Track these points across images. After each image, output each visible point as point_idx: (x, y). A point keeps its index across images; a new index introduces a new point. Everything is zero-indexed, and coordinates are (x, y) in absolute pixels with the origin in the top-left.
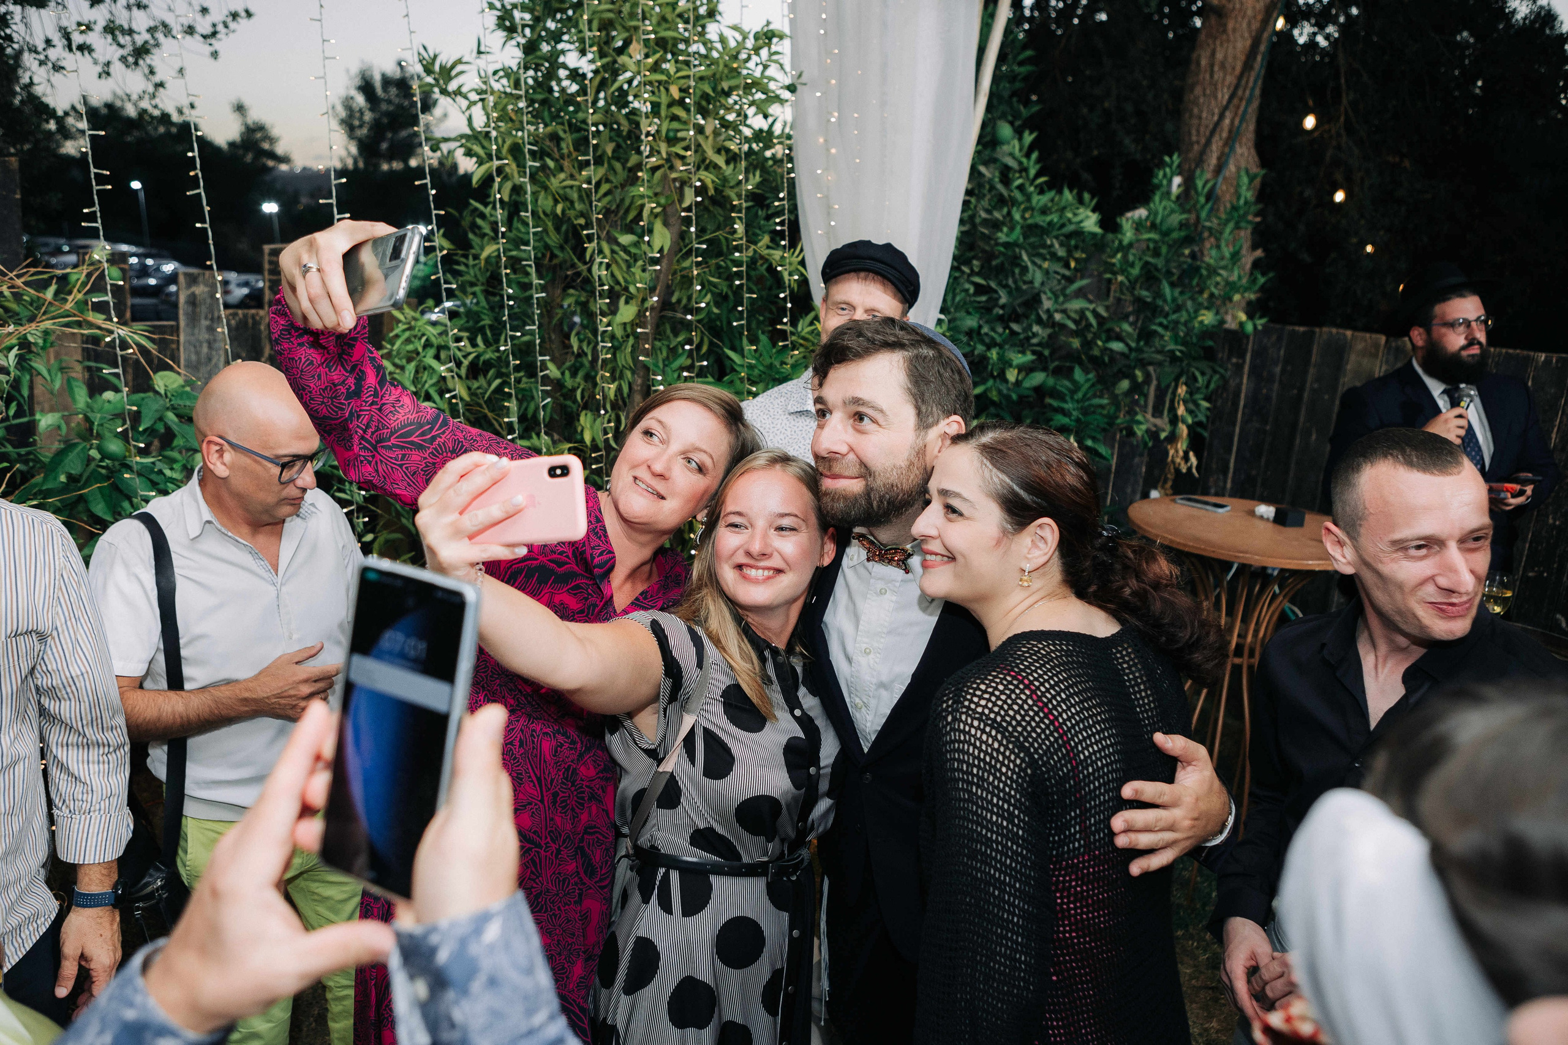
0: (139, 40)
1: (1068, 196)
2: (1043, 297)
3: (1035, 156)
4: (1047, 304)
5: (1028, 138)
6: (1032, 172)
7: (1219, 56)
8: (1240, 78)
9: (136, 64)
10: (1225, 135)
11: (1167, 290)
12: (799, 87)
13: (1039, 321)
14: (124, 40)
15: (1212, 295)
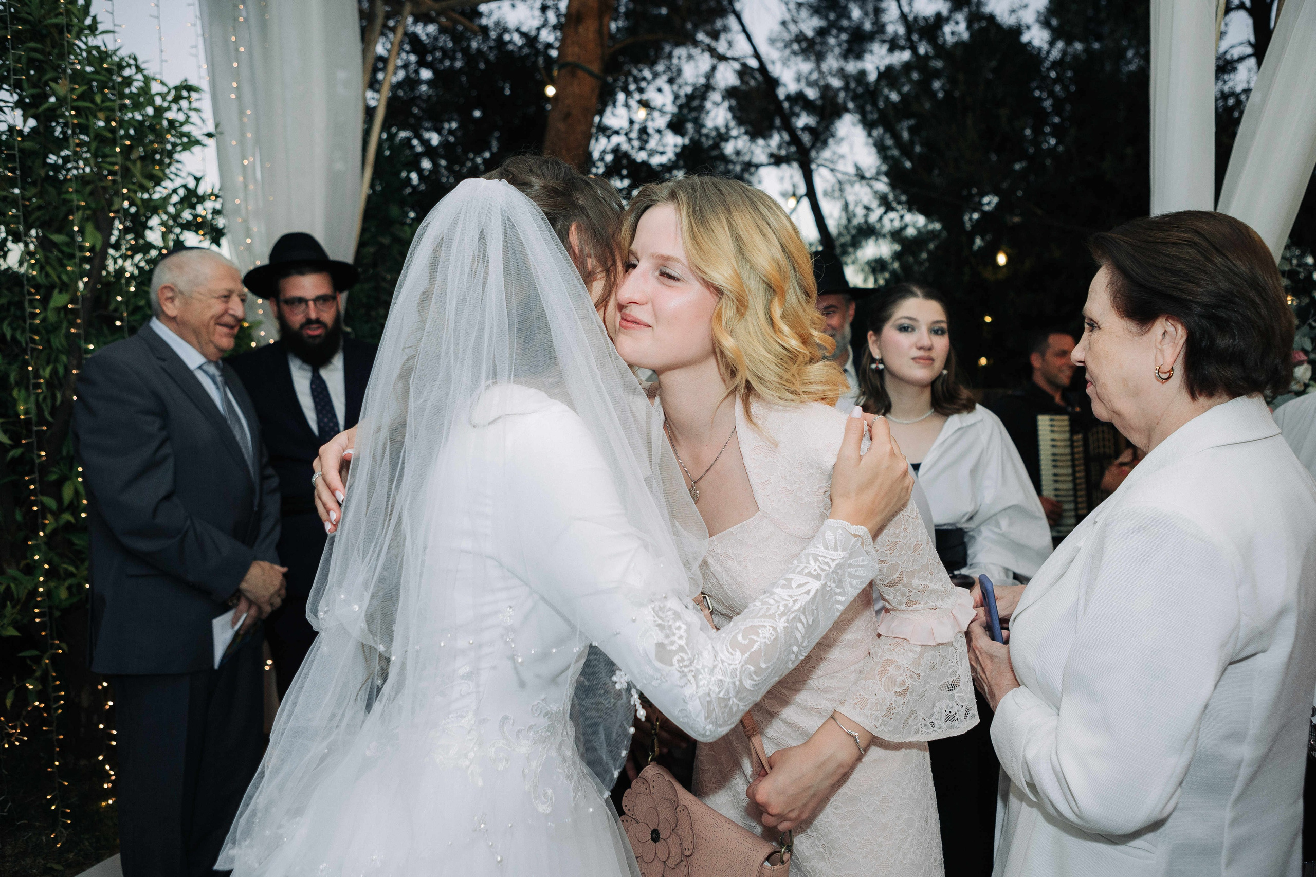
12: (219, 135)
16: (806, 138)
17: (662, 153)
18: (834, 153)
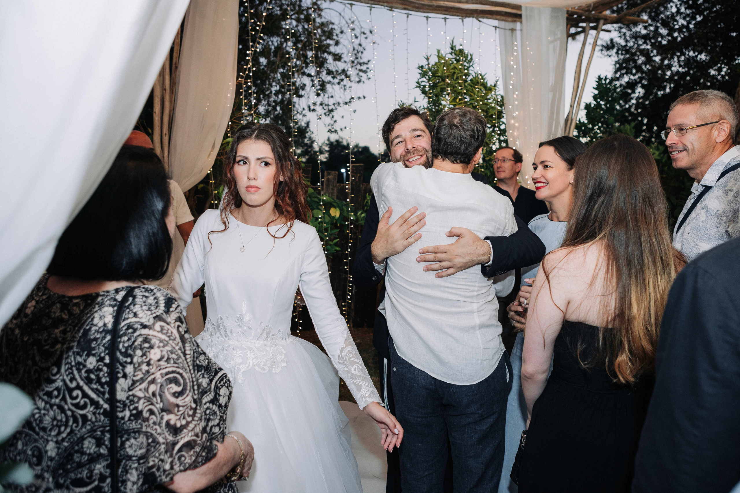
0: (330, 108)
9: (329, 115)
14: (326, 108)
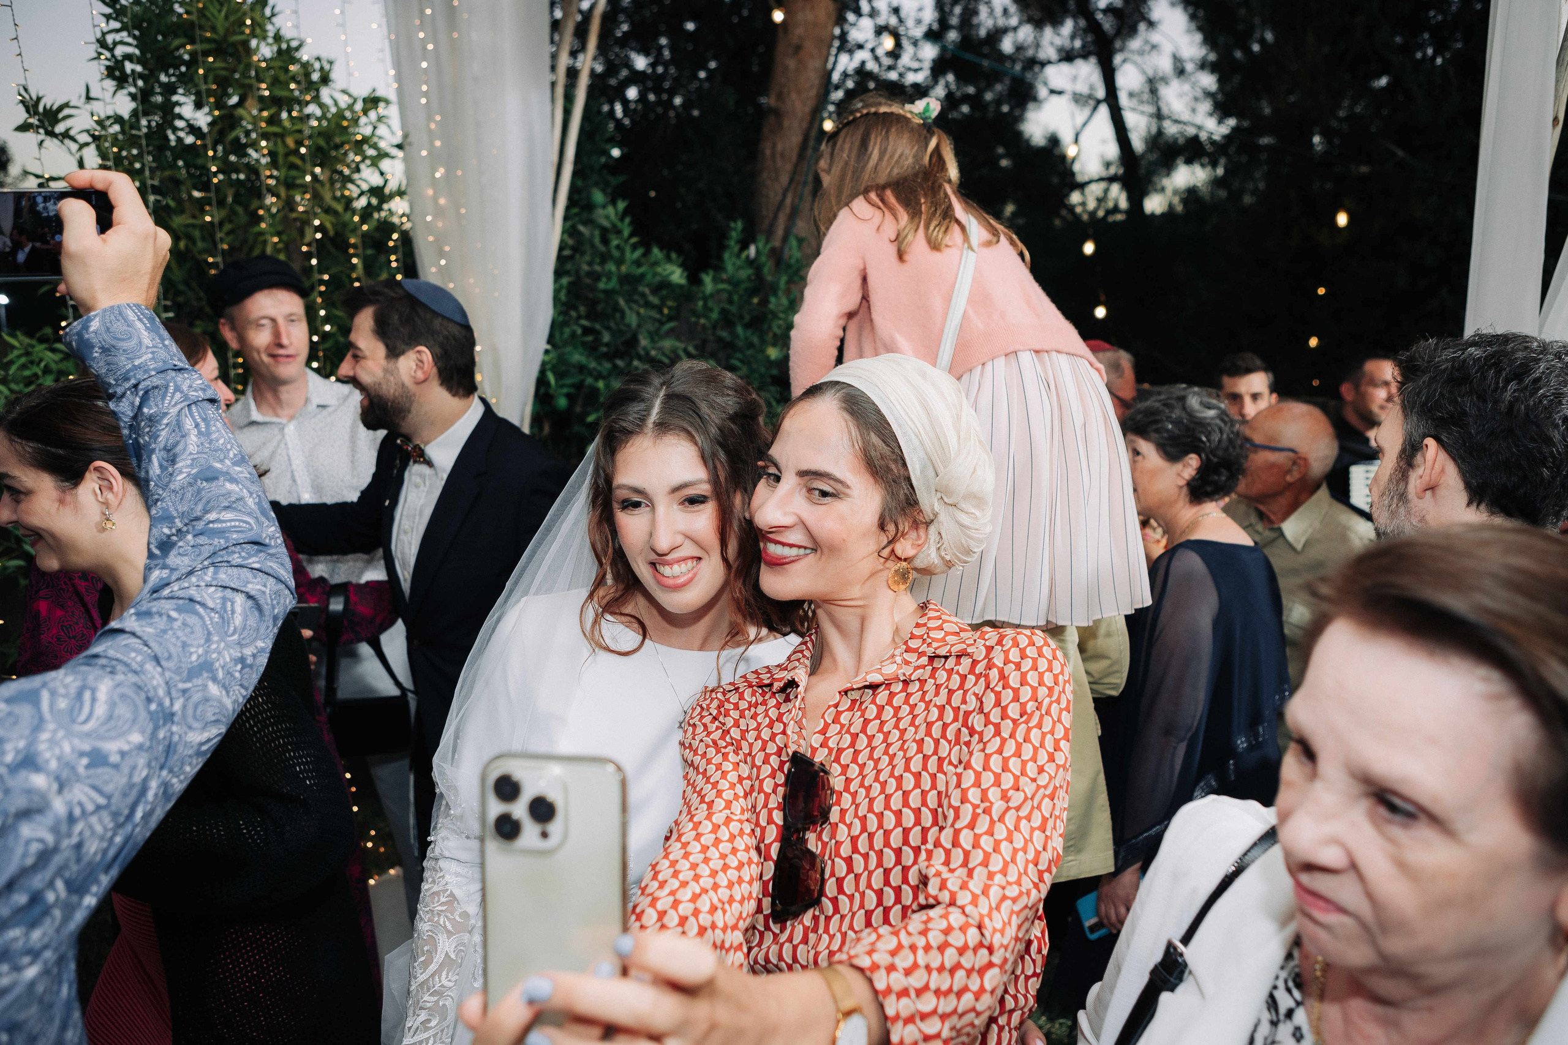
1: (656, 252)
2: (641, 337)
3: (627, 220)
4: (644, 342)
5: (621, 205)
6: (626, 232)
7: (779, 147)
8: (796, 165)
10: (788, 210)
11: (740, 330)
12: (407, 147)
13: (640, 358)
15: (775, 335)
16: (1107, 24)
17: (916, 71)
18: (1147, 42)
